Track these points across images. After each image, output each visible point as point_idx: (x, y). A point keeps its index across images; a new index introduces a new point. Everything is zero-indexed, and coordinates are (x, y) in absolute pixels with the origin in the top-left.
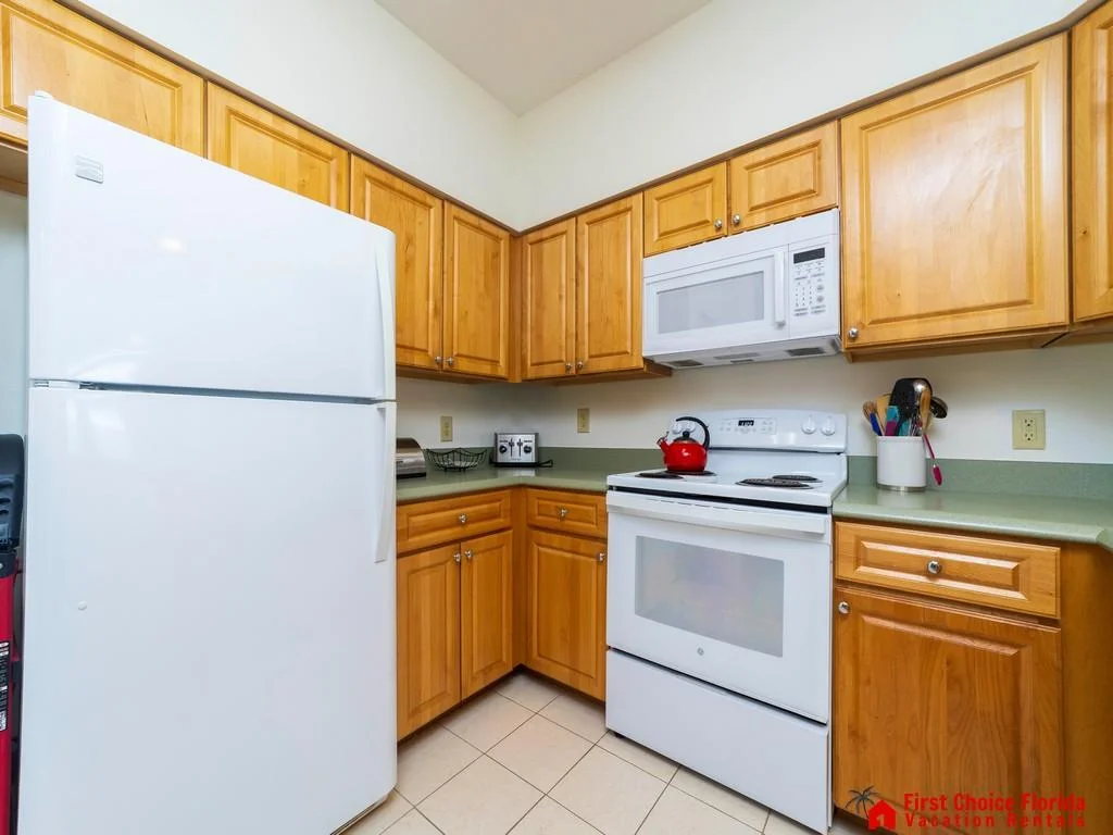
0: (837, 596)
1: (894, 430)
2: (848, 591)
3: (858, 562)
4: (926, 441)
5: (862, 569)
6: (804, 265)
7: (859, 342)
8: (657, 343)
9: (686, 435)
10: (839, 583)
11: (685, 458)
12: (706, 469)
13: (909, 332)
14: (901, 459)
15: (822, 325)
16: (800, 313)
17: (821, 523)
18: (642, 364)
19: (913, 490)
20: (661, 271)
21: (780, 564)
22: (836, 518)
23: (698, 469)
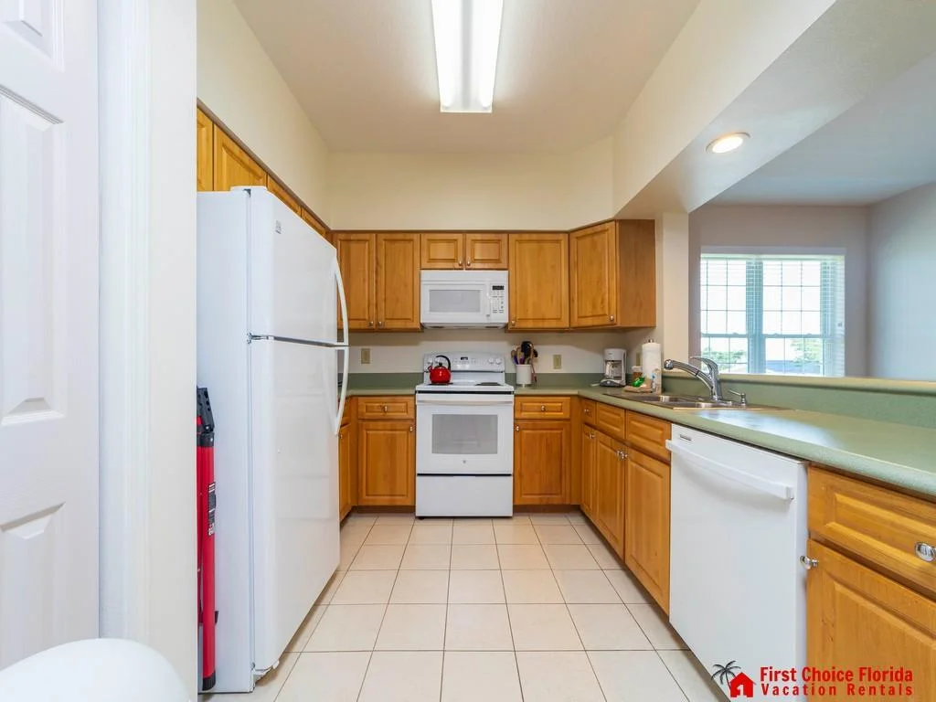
0: (515, 425)
1: (523, 362)
2: (519, 422)
3: (521, 411)
4: (532, 366)
5: (523, 413)
6: (496, 291)
7: (516, 326)
8: (428, 317)
9: (441, 364)
10: (515, 419)
11: (441, 376)
12: (451, 381)
13: (530, 325)
14: (524, 373)
15: (502, 318)
16: (495, 312)
17: (511, 398)
18: (419, 327)
19: (529, 385)
20: (431, 280)
21: (496, 416)
22: (516, 396)
23: (446, 381)
